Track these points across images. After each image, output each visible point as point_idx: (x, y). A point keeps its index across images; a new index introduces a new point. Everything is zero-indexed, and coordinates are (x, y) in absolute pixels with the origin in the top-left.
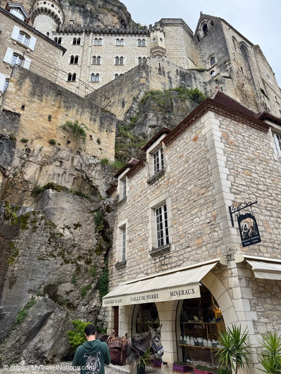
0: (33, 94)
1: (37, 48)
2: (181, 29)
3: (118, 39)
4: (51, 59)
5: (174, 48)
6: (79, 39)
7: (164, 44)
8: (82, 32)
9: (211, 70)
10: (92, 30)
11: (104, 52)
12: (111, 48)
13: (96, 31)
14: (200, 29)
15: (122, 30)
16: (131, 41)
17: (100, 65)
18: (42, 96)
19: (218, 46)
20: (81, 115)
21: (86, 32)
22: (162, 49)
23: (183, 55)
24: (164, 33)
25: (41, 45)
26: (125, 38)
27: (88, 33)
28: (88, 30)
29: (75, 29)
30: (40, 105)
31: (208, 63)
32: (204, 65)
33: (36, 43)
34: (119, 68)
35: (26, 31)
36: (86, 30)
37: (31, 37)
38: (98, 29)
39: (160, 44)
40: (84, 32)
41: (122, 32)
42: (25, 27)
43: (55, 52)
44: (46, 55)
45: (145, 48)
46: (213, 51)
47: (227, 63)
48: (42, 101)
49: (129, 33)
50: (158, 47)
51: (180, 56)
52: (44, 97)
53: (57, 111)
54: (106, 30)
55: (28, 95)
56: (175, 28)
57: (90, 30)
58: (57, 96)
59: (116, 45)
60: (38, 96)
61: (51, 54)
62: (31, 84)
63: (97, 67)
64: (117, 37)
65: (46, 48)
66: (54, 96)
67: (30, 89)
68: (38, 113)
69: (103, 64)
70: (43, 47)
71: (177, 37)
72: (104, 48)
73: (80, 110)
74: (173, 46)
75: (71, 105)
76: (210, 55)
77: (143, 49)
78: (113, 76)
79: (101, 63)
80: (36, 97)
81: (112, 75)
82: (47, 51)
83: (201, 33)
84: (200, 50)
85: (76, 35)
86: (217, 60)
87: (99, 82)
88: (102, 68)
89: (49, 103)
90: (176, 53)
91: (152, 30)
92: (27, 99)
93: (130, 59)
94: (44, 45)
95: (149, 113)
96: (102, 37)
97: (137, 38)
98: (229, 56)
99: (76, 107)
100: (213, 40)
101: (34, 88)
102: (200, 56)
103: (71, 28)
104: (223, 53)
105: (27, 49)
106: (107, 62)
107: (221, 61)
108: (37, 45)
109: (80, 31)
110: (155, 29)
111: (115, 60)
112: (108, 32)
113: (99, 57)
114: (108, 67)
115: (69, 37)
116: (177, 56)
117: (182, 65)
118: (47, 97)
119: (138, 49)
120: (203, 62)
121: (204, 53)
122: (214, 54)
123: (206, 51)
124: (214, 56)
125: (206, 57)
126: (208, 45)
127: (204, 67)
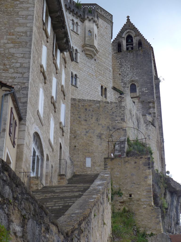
5: (103, 53)
7: (97, 42)
14: (124, 38)
19: (143, 76)
22: (96, 50)
23: (109, 66)
24: (98, 28)
31: (128, 87)
32: (124, 87)
45: (78, 38)
46: (137, 78)
47: (151, 105)
56: (105, 24)
76: (132, 80)
77: (76, 36)
83: (124, 43)
84: (120, 64)
86: (139, 92)
90: (104, 60)
91: (88, 17)
97: (71, 16)
98: (154, 98)
100: (139, 65)
102: (120, 72)
104: (148, 90)
107: (144, 97)
110: (92, 19)
117: (108, 78)
120: (122, 82)
121: (125, 73)
122: (137, 81)
123: (128, 72)
124: (136, 84)
125: (127, 79)
126: (131, 66)
127: (123, 89)
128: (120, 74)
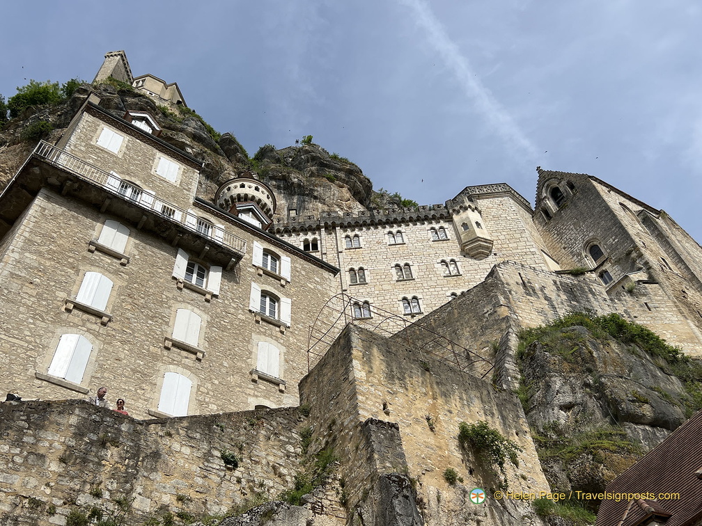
0: (391, 377)
1: (295, 276)
2: (508, 201)
3: (390, 233)
4: (319, 291)
5: (508, 237)
6: (315, 240)
7: (485, 231)
8: (319, 228)
9: (599, 270)
10: (338, 222)
11: (368, 259)
12: (382, 250)
13: (346, 224)
14: (546, 198)
15: (395, 216)
16: (417, 233)
17: (367, 284)
18: (405, 378)
19: (598, 223)
20: (469, 405)
21: (326, 228)
22: (486, 241)
23: (529, 247)
24: (480, 212)
25: (299, 270)
26: (403, 228)
27: (330, 228)
28: (330, 223)
29: (305, 224)
30: (406, 398)
31: (587, 256)
32: (580, 261)
33: (291, 267)
34: (407, 286)
35: (272, 248)
36: (326, 223)
37: (282, 257)
38: (349, 220)
39: (479, 233)
40: (322, 227)
41: (395, 219)
42: (270, 242)
43: (323, 278)
44: (310, 285)
45: (450, 244)
46: (591, 234)
47: (633, 255)
48: (407, 389)
49: (411, 220)
50: (477, 239)
51: (525, 250)
52: (407, 380)
53: (434, 406)
54: (364, 219)
55: (385, 380)
56: (497, 200)
57: (333, 223)
58: (423, 374)
59: (388, 243)
60: (399, 379)
61: (318, 282)
62: (382, 358)
63: (362, 289)
64: (388, 229)
65: (307, 273)
66: (419, 374)
67: (383, 367)
68: (410, 416)
69: (372, 281)
70: (303, 273)
71: (506, 215)
72: (366, 252)
73: (465, 397)
74: (505, 233)
75: (449, 387)
76: (587, 242)
77: (444, 244)
78: (398, 302)
79: (368, 279)
80: (397, 381)
81: (396, 300)
82: (310, 279)
83: (550, 204)
84: (558, 235)
85: (306, 234)
86: (606, 249)
87: (372, 318)
88: (373, 289)
89: (418, 390)
90: (515, 245)
91: (454, 210)
92: (387, 389)
93: (424, 267)
94: (304, 269)
95: (552, 379)
96: (357, 232)
97: (427, 226)
98: (633, 241)
99: (456, 391)
100: (585, 214)
101: (388, 365)
102: (564, 245)
103: (297, 224)
104: (617, 236)
105: (280, 281)
106: (379, 277)
107: (617, 252)
108: (294, 270)
109: (314, 226)
110: (461, 207)
111: (394, 271)
112: (369, 222)
113: (361, 269)
114: (385, 287)
115: (295, 239)
116: (520, 251)
118: (411, 379)
119: (434, 246)
120: (573, 256)
121: (571, 240)
122: (594, 238)
123: (574, 235)
124: (595, 243)
125: (578, 246)
126: (574, 224)
127: (579, 265)
128: (564, 248)
